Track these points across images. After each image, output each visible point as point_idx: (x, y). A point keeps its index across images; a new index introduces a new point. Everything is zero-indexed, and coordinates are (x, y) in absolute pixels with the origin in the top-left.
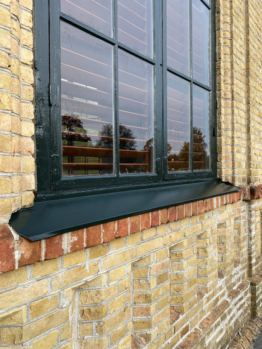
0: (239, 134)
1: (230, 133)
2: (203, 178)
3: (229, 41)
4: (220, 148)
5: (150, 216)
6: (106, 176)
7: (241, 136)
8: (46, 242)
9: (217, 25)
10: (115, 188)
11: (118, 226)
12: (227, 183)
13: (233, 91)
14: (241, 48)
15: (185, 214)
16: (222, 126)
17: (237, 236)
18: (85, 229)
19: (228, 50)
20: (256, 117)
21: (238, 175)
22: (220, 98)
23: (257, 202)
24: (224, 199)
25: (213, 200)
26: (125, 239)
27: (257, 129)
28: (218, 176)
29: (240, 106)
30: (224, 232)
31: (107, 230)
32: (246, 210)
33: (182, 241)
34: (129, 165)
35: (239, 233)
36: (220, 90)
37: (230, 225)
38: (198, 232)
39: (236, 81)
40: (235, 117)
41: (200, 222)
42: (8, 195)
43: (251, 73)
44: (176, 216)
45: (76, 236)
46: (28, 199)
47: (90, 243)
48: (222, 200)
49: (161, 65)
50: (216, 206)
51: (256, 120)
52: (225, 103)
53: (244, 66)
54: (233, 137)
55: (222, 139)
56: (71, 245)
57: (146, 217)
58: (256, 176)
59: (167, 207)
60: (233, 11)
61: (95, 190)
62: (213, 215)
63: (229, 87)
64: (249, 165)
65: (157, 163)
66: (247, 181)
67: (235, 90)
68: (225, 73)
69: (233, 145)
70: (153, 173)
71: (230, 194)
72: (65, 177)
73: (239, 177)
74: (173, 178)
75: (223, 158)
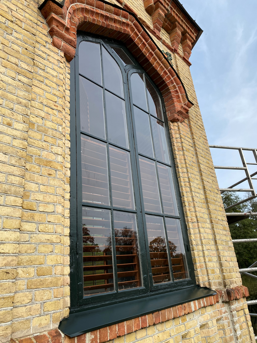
0: (208, 247)
1: (200, 247)
2: (184, 285)
3: (188, 183)
4: (194, 259)
5: (140, 320)
6: (110, 292)
7: (211, 248)
8: (77, 339)
9: (178, 174)
10: (116, 301)
11: (118, 328)
12: (205, 288)
13: (197, 216)
14: (199, 185)
15: (167, 317)
16: (193, 243)
17: (224, 336)
18: (98, 330)
19: (188, 189)
20: (221, 231)
21: (213, 280)
22: (188, 222)
23: (236, 303)
24: (201, 302)
25: (190, 304)
26: (124, 338)
27: (223, 241)
28: (197, 282)
29: (204, 226)
30: (208, 332)
31: (111, 331)
32: (227, 311)
33: (168, 340)
34: (125, 283)
35: (225, 333)
36: (187, 217)
37: (213, 326)
38: (182, 332)
39: (198, 209)
40: (202, 235)
41: (182, 324)
42: (58, 311)
43: (210, 201)
44: (160, 319)
45: (94, 335)
46: (66, 313)
47: (102, 340)
48: (199, 303)
49: (140, 212)
50: (194, 309)
51: (222, 233)
52: (193, 226)
53: (203, 197)
54: (203, 250)
55: (195, 253)
56: (91, 341)
57: (137, 320)
58: (231, 280)
59: (152, 312)
60: (187, 164)
61: (103, 303)
62: (194, 317)
63: (194, 214)
64: (222, 271)
65: (144, 279)
66: (223, 284)
67: (198, 215)
68: (189, 204)
69: (204, 256)
70: (143, 287)
71: (207, 298)
72: (86, 296)
73: (214, 282)
74: (157, 289)
75: (198, 268)
